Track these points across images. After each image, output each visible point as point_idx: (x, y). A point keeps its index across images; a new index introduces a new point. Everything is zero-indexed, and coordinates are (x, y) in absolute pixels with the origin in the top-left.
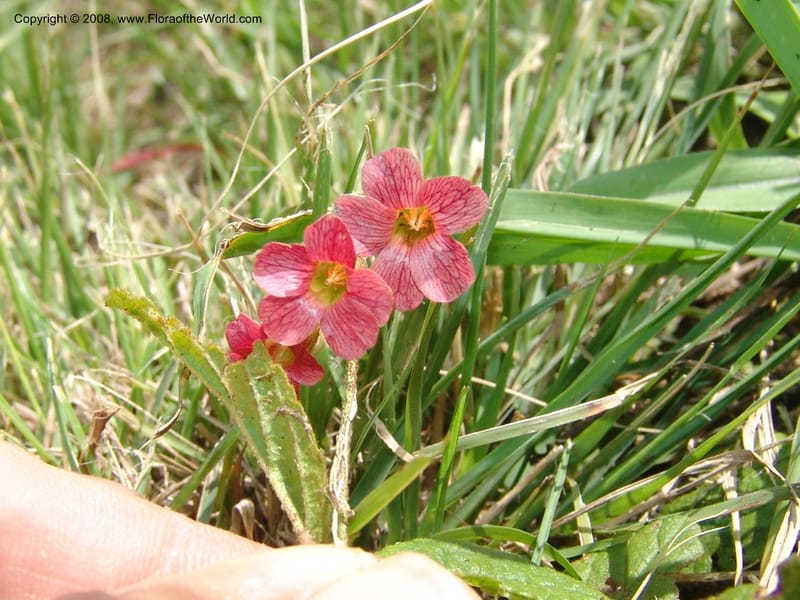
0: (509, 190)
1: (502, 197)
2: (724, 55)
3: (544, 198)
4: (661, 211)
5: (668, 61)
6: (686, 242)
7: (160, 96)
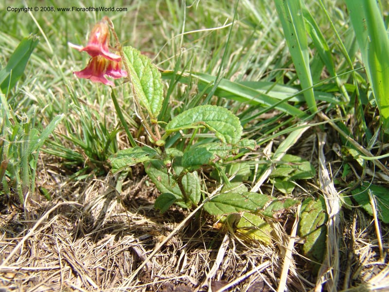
0: (223, 79)
1: (221, 80)
2: (284, 61)
3: (231, 83)
4: (258, 93)
5: (270, 59)
6: (262, 102)
7: (151, 41)
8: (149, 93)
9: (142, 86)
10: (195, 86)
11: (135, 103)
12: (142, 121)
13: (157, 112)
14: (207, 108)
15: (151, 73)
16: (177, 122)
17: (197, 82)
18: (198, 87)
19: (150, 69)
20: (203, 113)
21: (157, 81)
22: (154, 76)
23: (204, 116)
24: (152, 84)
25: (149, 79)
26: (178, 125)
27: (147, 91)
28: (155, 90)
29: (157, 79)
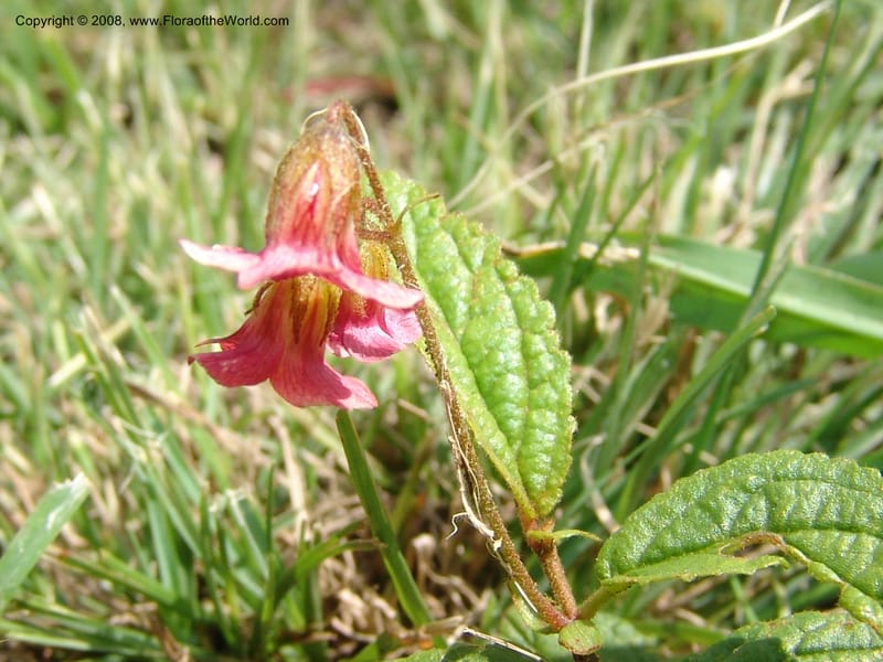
8: (505, 399)
9: (471, 366)
10: (659, 308)
11: (464, 466)
12: (497, 545)
13: (548, 487)
14: (783, 465)
15: (507, 302)
16: (648, 533)
17: (665, 291)
18: (672, 308)
19: (501, 287)
20: (765, 492)
21: (538, 344)
22: (520, 319)
23: (772, 504)
24: (515, 359)
25: (501, 332)
26: (655, 553)
27: (499, 392)
28: (532, 384)
29: (541, 333)
